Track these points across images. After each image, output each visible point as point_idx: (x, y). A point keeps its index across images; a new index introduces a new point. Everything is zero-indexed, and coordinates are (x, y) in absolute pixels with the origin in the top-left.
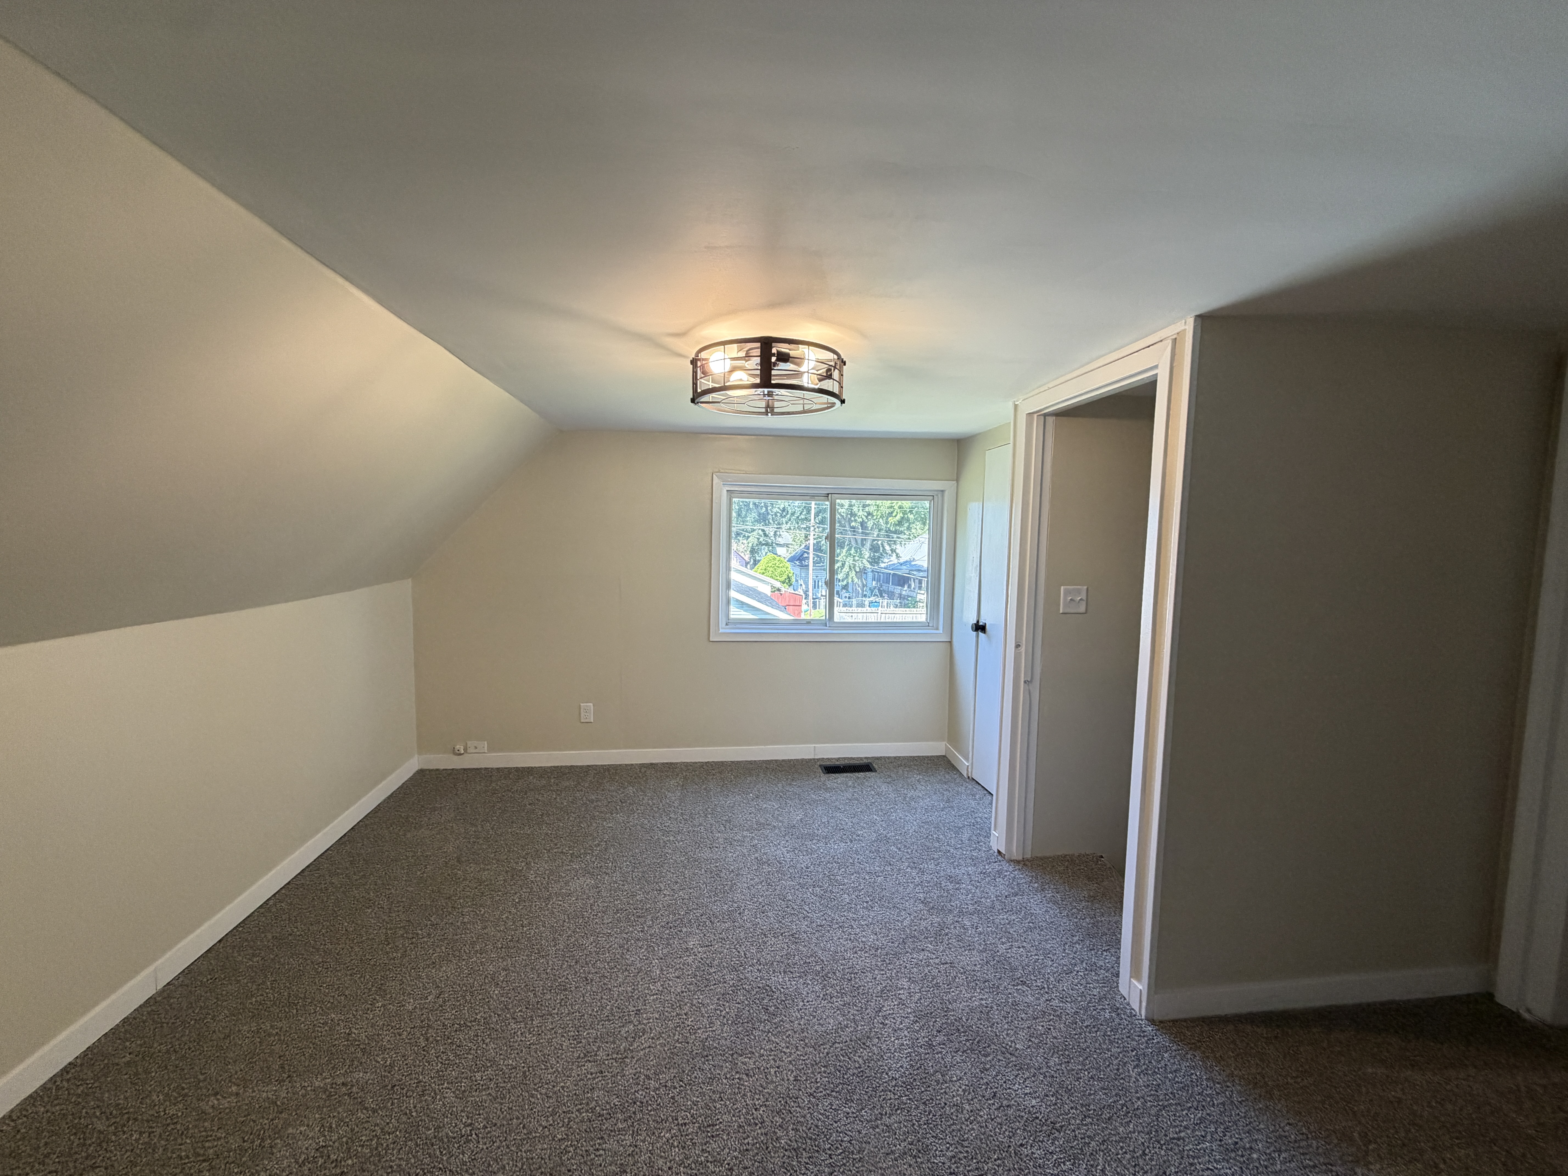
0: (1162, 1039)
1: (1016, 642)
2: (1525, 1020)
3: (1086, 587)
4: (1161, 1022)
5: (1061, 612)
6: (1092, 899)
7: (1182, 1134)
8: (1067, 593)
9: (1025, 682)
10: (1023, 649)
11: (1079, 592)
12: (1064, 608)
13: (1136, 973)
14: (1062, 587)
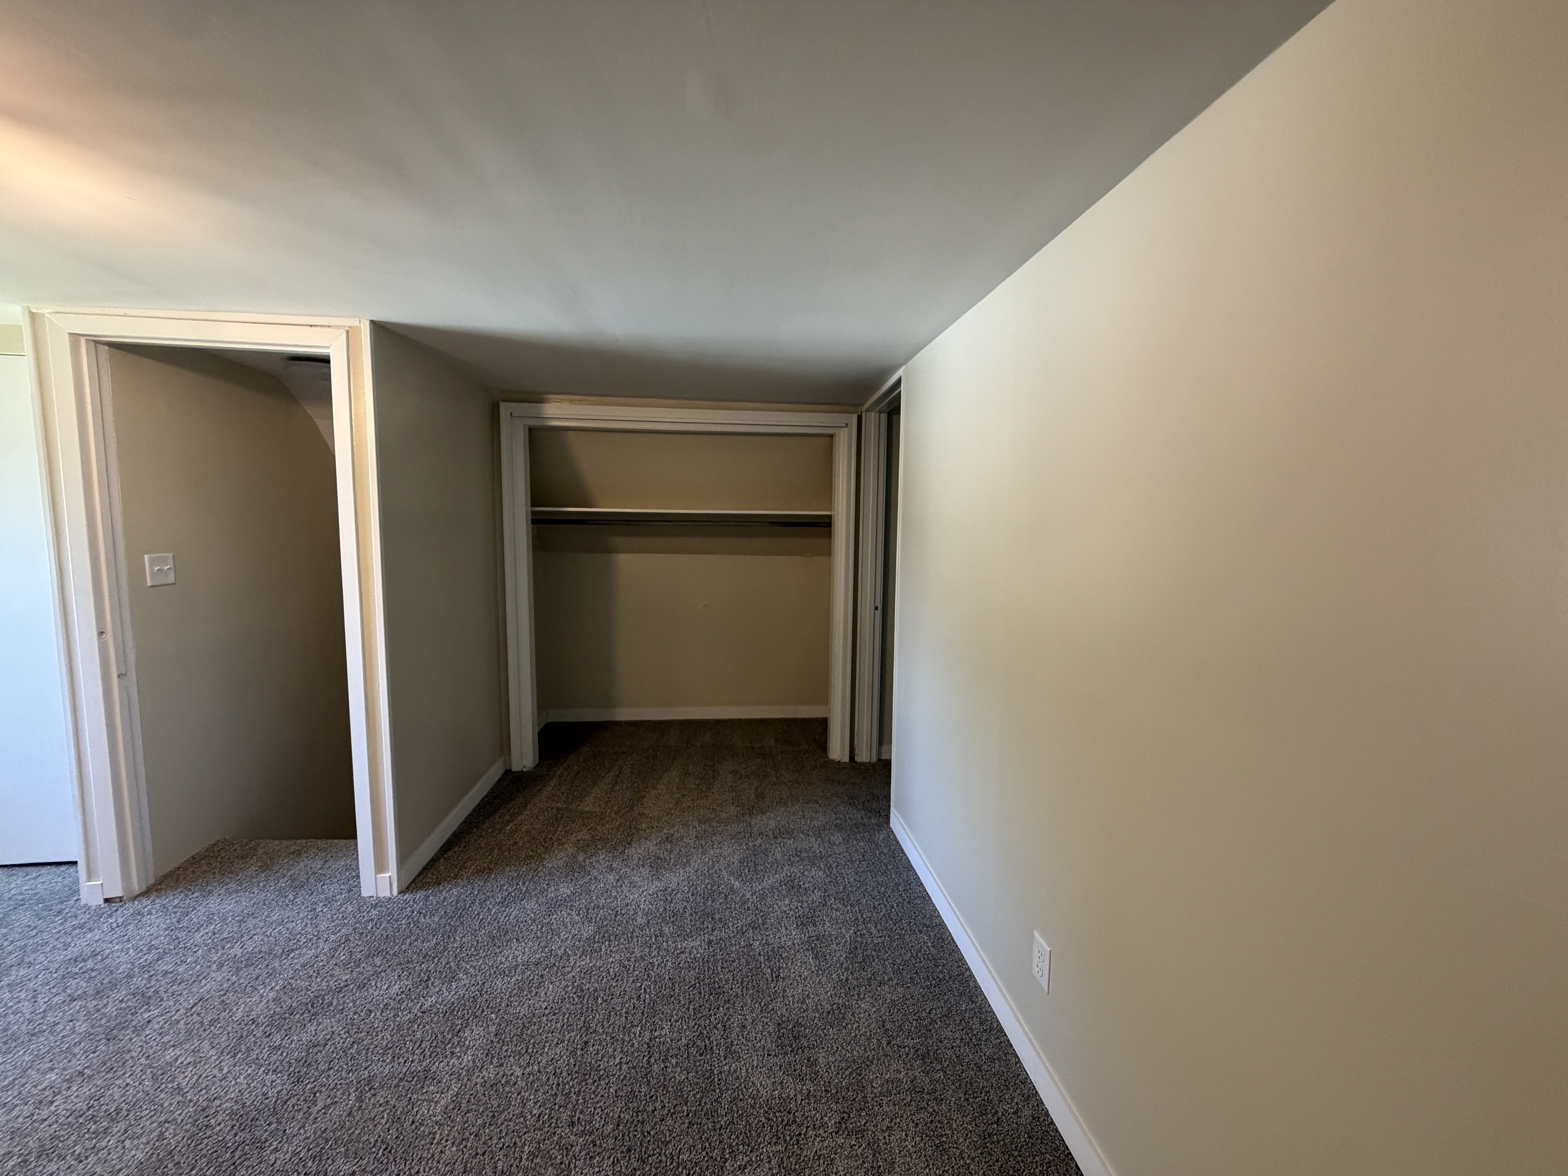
0: (420, 895)
1: (98, 629)
2: (525, 772)
3: (172, 554)
4: (407, 888)
5: (149, 585)
6: (264, 867)
7: (481, 917)
8: (152, 562)
9: (119, 676)
10: (109, 636)
11: (164, 561)
12: (152, 579)
13: (380, 866)
14: (146, 556)
